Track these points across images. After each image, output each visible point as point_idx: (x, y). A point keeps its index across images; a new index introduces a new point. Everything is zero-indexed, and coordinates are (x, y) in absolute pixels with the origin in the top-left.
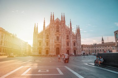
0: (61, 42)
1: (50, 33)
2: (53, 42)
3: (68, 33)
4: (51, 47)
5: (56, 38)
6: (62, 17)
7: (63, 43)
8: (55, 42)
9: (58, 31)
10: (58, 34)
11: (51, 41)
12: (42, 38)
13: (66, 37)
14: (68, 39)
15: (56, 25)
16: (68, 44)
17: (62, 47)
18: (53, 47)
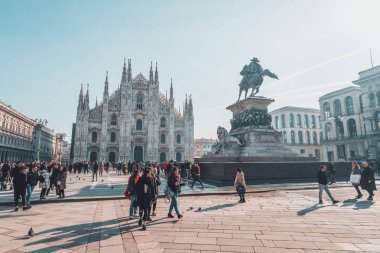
0: (146, 134)
1: (119, 111)
2: (128, 134)
3: (165, 111)
4: (122, 145)
5: (134, 124)
6: (151, 72)
7: (150, 135)
8: (133, 134)
9: (140, 107)
10: (140, 114)
11: (122, 130)
12: (101, 122)
13: (158, 121)
14: (163, 125)
15: (136, 92)
16: (163, 138)
17: (150, 146)
18: (128, 144)
